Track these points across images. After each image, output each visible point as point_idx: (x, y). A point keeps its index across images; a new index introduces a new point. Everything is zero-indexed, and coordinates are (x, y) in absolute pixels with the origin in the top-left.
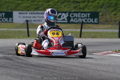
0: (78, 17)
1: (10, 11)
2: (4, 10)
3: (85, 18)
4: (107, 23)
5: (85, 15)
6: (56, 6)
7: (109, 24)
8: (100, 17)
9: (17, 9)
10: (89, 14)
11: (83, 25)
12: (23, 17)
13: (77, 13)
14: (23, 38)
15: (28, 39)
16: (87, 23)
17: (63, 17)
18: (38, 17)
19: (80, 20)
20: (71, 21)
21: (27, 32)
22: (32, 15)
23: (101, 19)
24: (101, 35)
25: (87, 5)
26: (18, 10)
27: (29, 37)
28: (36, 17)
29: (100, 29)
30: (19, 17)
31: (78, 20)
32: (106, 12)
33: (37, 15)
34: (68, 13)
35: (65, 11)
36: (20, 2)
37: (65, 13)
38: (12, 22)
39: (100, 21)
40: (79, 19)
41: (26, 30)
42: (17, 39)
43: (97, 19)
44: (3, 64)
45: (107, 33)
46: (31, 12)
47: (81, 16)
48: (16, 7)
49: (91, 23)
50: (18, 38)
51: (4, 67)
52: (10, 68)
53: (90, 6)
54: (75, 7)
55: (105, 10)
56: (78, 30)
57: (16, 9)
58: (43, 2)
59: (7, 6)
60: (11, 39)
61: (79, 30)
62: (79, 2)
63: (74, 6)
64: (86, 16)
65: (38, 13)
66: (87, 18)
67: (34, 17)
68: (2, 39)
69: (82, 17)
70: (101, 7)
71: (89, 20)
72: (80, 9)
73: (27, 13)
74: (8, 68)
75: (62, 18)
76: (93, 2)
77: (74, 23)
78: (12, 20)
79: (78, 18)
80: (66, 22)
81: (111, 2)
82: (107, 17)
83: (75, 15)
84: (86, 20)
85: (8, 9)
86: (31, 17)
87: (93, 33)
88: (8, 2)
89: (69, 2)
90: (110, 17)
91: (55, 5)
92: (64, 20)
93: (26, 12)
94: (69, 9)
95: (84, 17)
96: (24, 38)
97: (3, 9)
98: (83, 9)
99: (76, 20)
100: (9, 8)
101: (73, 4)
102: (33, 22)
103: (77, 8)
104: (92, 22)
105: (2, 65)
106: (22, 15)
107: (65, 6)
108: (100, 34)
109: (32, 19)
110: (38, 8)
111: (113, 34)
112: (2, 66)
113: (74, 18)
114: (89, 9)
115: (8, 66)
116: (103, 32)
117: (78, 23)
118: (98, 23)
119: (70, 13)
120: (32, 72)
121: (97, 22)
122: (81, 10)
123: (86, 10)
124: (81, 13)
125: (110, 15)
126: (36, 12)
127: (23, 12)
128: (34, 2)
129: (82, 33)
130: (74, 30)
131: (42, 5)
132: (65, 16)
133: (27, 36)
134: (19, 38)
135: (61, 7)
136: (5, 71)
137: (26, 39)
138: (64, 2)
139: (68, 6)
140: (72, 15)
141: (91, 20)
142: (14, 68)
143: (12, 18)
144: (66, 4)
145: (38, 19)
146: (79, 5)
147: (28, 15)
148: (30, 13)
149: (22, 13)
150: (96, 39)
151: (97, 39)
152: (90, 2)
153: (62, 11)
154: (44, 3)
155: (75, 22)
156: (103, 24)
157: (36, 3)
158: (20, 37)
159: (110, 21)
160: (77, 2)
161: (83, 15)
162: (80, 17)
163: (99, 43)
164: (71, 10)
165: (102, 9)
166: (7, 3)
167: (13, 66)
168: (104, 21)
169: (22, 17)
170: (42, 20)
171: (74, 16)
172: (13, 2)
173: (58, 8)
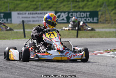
2: (2, 11)
5: (85, 15)
6: (55, 6)
7: (108, 23)
8: (99, 16)
9: (16, 9)
12: (22, 18)
13: (77, 12)
14: (17, 39)
16: (87, 22)
17: (63, 16)
18: (37, 17)
19: (79, 19)
20: (70, 21)
21: (23, 33)
22: (31, 16)
23: (100, 18)
24: (99, 35)
25: (86, 4)
26: (17, 10)
28: (35, 17)
32: (105, 11)
33: (36, 16)
35: (65, 10)
36: (18, 2)
37: (65, 12)
38: (11, 23)
39: (100, 20)
41: (22, 30)
42: (11, 40)
43: (97, 18)
45: (105, 32)
46: (29, 12)
48: (15, 8)
50: (12, 39)
53: (90, 5)
55: (104, 9)
57: (15, 9)
58: (42, 1)
59: (6, 6)
60: (5, 40)
62: (79, 2)
63: (73, 5)
65: (37, 13)
66: (87, 17)
67: (33, 17)
69: (81, 16)
70: (101, 6)
71: (89, 20)
72: (79, 8)
73: (25, 14)
75: (61, 18)
76: (93, 1)
78: (11, 21)
80: (66, 21)
82: (106, 16)
83: (75, 14)
84: (85, 20)
85: (7, 10)
86: (29, 18)
88: (7, 2)
89: (68, 1)
90: (110, 16)
91: (54, 4)
92: (63, 20)
93: (24, 12)
95: (83, 16)
96: (19, 39)
97: (2, 9)
98: (83, 8)
103: (76, 8)
104: (92, 21)
106: (21, 16)
107: (64, 6)
108: (98, 34)
109: (31, 19)
110: (37, 8)
111: (111, 33)
114: (88, 8)
118: (97, 23)
119: (69, 13)
121: (97, 21)
122: (81, 10)
123: (86, 9)
124: (81, 12)
125: (110, 14)
126: (35, 12)
127: (22, 12)
128: (33, 1)
131: (41, 5)
132: (64, 16)
134: (13, 39)
135: (60, 7)
137: (20, 40)
138: (64, 1)
139: (67, 6)
140: (72, 15)
141: (91, 20)
143: (10, 19)
144: (65, 3)
145: (37, 19)
146: (78, 5)
147: (27, 15)
148: (29, 14)
149: (21, 14)
153: (61, 10)
154: (43, 3)
156: (103, 23)
157: (34, 3)
159: (110, 20)
160: (76, 1)
161: (83, 15)
162: (79, 16)
164: (70, 10)
165: (102, 8)
168: (104, 20)
169: (21, 17)
170: (41, 20)
172: (12, 3)
173: (57, 8)
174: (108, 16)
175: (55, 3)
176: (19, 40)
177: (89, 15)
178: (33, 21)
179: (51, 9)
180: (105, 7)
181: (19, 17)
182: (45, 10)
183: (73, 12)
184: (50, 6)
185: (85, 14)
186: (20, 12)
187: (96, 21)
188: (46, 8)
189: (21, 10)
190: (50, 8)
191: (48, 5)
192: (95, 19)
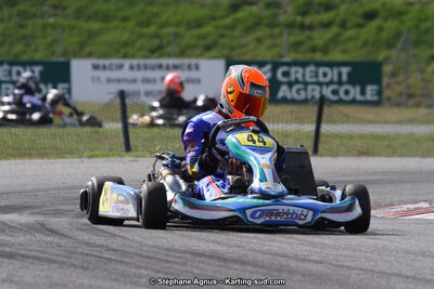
0: (308, 79)
1: (61, 59)
2: (38, 56)
3: (331, 83)
4: (411, 102)
5: (332, 74)
6: (226, 41)
7: (418, 105)
8: (385, 81)
9: (87, 49)
10: (345, 70)
11: (326, 110)
12: (109, 81)
13: (304, 65)
14: (107, 156)
15: (128, 158)
16: (340, 102)
19: (313, 90)
20: (280, 94)
21: (121, 134)
22: (140, 75)
23: (388, 86)
24: (389, 146)
25: (338, 35)
26: (90, 55)
27: (131, 154)
28: (154, 81)
29: (387, 122)
30: (93, 79)
31: (305, 89)
32: (407, 63)
33: (157, 74)
34: (268, 67)
35: (260, 58)
36: (95, 26)
37: (261, 64)
39: (387, 94)
40: (310, 87)
41: (119, 126)
42: (86, 160)
43: (375, 87)
44: (36, 251)
45: (411, 136)
46: (135, 62)
47: (317, 75)
48: (82, 45)
49: (354, 102)
50: (90, 157)
51: (40, 259)
52: (62, 263)
53: (350, 39)
54: (296, 46)
55: (403, 56)
56: (306, 126)
57: (81, 51)
58: (178, 24)
59: (49, 39)
60: (65, 161)
61: (310, 128)
62: (311, 28)
63: (292, 39)
64: (336, 79)
66: (340, 83)
67: (146, 81)
68: (33, 161)
69: (321, 79)
70: (390, 45)
71: (347, 92)
72: (314, 50)
73: (121, 67)
74: (56, 266)
76: (360, 26)
77: (293, 102)
78: (69, 91)
79: (306, 84)
81: (425, 25)
82: (411, 81)
83: (296, 72)
84: (335, 92)
85: (53, 54)
86: (135, 81)
87: (362, 137)
88: (53, 26)
89: (272, 25)
90: (423, 80)
91: (222, 36)
93: (117, 61)
94: (275, 51)
95: (328, 79)
97: (36, 50)
98: (325, 50)
99: (298, 91)
100: (58, 49)
101: (289, 34)
102: (143, 98)
103: (302, 48)
104: (359, 97)
105: (33, 253)
106: (104, 75)
107: (259, 40)
108: (386, 143)
109: (143, 87)
110: (160, 47)
112: (34, 258)
113: (290, 85)
114: (344, 51)
115: (56, 255)
116: (398, 136)
117: (305, 101)
118: (378, 103)
119: (276, 66)
120: (140, 276)
121: (375, 98)
122: (318, 56)
123: (336, 56)
124: (319, 64)
125: (422, 72)
126: (153, 61)
127: (107, 62)
128: (148, 25)
129: (321, 139)
130: (292, 127)
131: (176, 35)
133: (124, 148)
134: (94, 156)
135: (245, 46)
136: (43, 274)
137: (119, 159)
138: (257, 25)
139: (268, 42)
140: (286, 74)
141: (355, 92)
142: (75, 266)
143: (66, 86)
144: (260, 33)
146: (309, 38)
147: (125, 73)
148: (132, 68)
149: (104, 68)
150: (371, 159)
151: (377, 159)
152: (349, 24)
153: (248, 57)
154: (181, 30)
155: (296, 97)
156: (398, 105)
157: (152, 29)
158: (96, 153)
159: (423, 95)
160: (302, 27)
161: (325, 75)
162: (314, 80)
163: (384, 173)
164: (281, 56)
165: (393, 53)
166: (49, 30)
167: (74, 255)
168: (400, 94)
169: (104, 79)
171: (293, 78)
172: (72, 28)
173: (232, 49)
174: (415, 79)
175: (226, 32)
176: (113, 159)
177: (349, 74)
178: (148, 94)
179: (213, 53)
180: (404, 49)
181: (96, 80)
182: (189, 56)
183: (290, 64)
184: (209, 41)
185: (336, 71)
186: (101, 62)
187: (372, 95)
188: (195, 47)
189: (105, 56)
190: (208, 48)
191: (200, 37)
192: (371, 89)
